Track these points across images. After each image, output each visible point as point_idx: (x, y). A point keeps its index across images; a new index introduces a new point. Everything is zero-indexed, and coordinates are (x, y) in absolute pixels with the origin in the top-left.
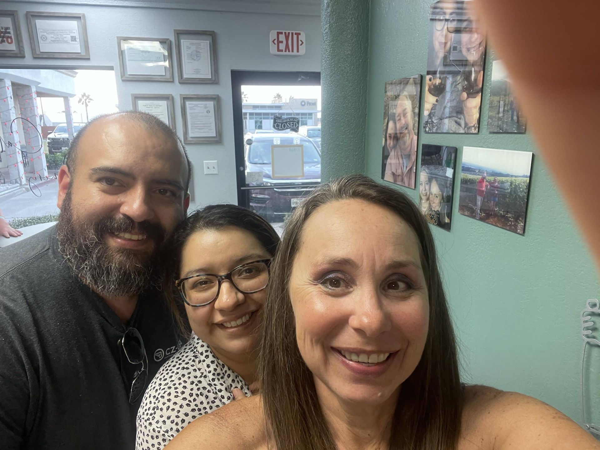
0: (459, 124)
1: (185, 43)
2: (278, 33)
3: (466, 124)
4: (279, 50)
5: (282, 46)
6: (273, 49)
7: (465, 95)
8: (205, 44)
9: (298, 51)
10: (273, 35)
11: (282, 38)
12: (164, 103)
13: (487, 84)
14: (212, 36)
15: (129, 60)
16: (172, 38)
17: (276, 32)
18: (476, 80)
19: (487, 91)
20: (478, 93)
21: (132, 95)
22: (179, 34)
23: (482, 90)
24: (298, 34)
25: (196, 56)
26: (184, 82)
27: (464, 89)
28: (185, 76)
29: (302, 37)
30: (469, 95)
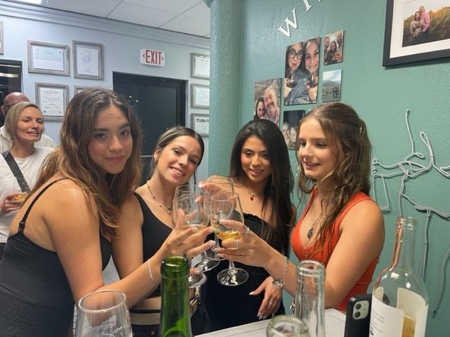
0: (306, 100)
1: (80, 49)
2: (147, 51)
3: (310, 100)
4: (147, 62)
5: (149, 59)
6: (143, 60)
7: (309, 87)
8: (95, 53)
9: (160, 63)
10: (143, 52)
11: (149, 54)
12: (61, 91)
13: (320, 82)
14: (100, 47)
15: (36, 58)
16: (71, 46)
17: (145, 50)
18: (314, 80)
19: (320, 85)
20: (315, 85)
21: (36, 83)
22: (76, 43)
23: (318, 84)
24: (160, 53)
25: (88, 59)
26: (77, 77)
27: (308, 84)
28: (79, 73)
29: (163, 55)
30: (311, 87)
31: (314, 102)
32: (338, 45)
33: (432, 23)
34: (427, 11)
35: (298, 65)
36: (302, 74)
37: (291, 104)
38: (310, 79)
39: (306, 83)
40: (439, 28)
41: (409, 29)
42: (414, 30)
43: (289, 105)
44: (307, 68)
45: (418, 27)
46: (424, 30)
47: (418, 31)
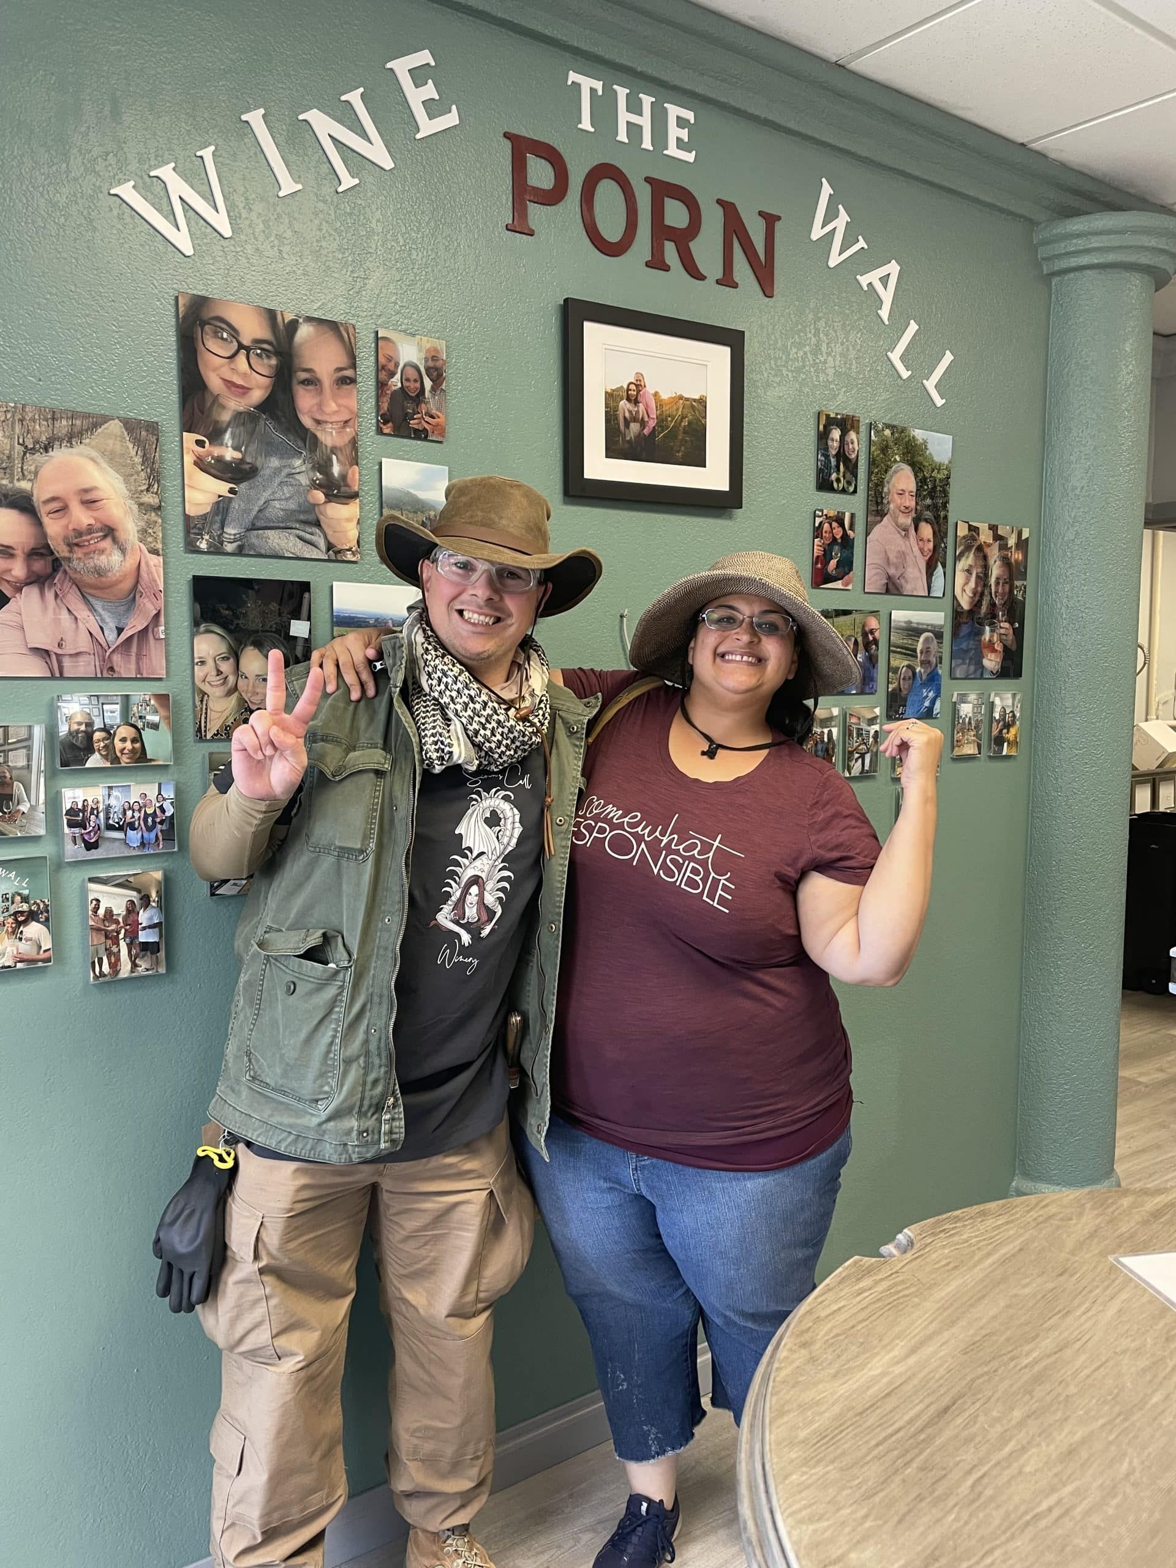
0: (309, 543)
18: (344, 475)
20: (350, 498)
23: (360, 495)
30: (330, 498)
31: (349, 556)
32: (428, 383)
33: (662, 421)
34: (650, 388)
35: (257, 395)
36: (279, 436)
37: (229, 548)
38: (324, 467)
39: (304, 480)
40: (672, 434)
41: (616, 418)
42: (627, 424)
43: (216, 549)
44: (307, 422)
45: (635, 419)
46: (646, 431)
47: (635, 427)
